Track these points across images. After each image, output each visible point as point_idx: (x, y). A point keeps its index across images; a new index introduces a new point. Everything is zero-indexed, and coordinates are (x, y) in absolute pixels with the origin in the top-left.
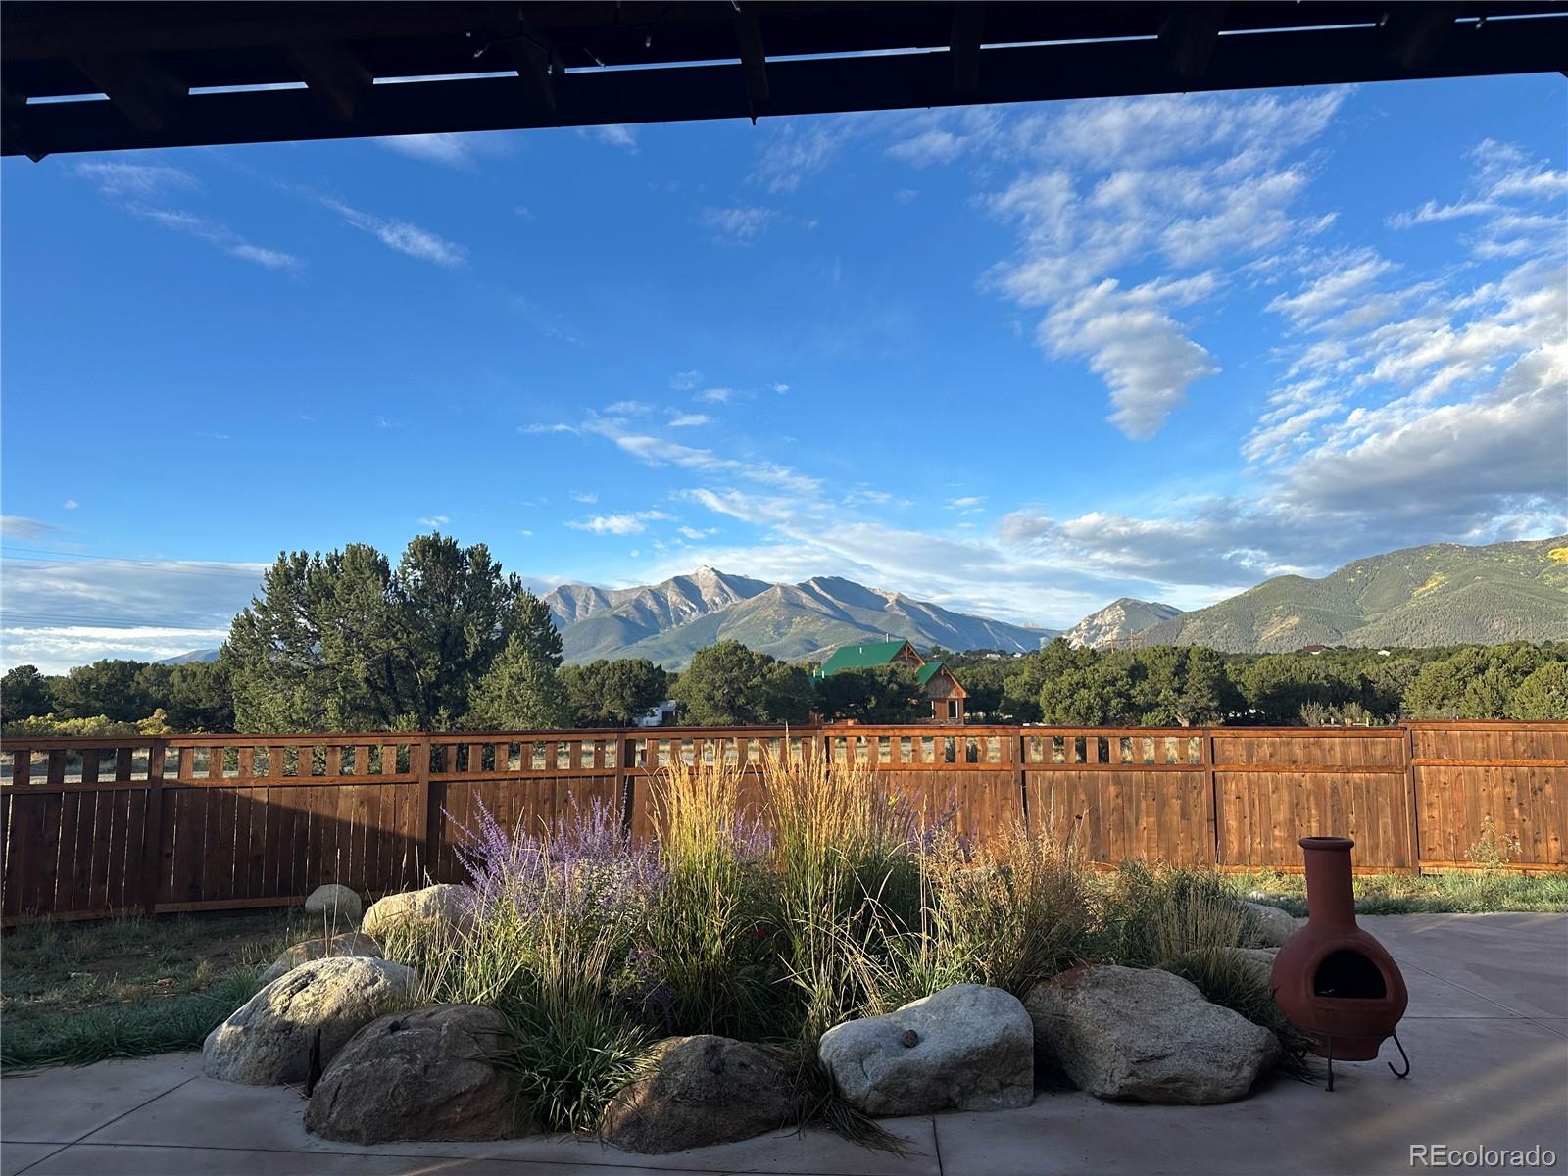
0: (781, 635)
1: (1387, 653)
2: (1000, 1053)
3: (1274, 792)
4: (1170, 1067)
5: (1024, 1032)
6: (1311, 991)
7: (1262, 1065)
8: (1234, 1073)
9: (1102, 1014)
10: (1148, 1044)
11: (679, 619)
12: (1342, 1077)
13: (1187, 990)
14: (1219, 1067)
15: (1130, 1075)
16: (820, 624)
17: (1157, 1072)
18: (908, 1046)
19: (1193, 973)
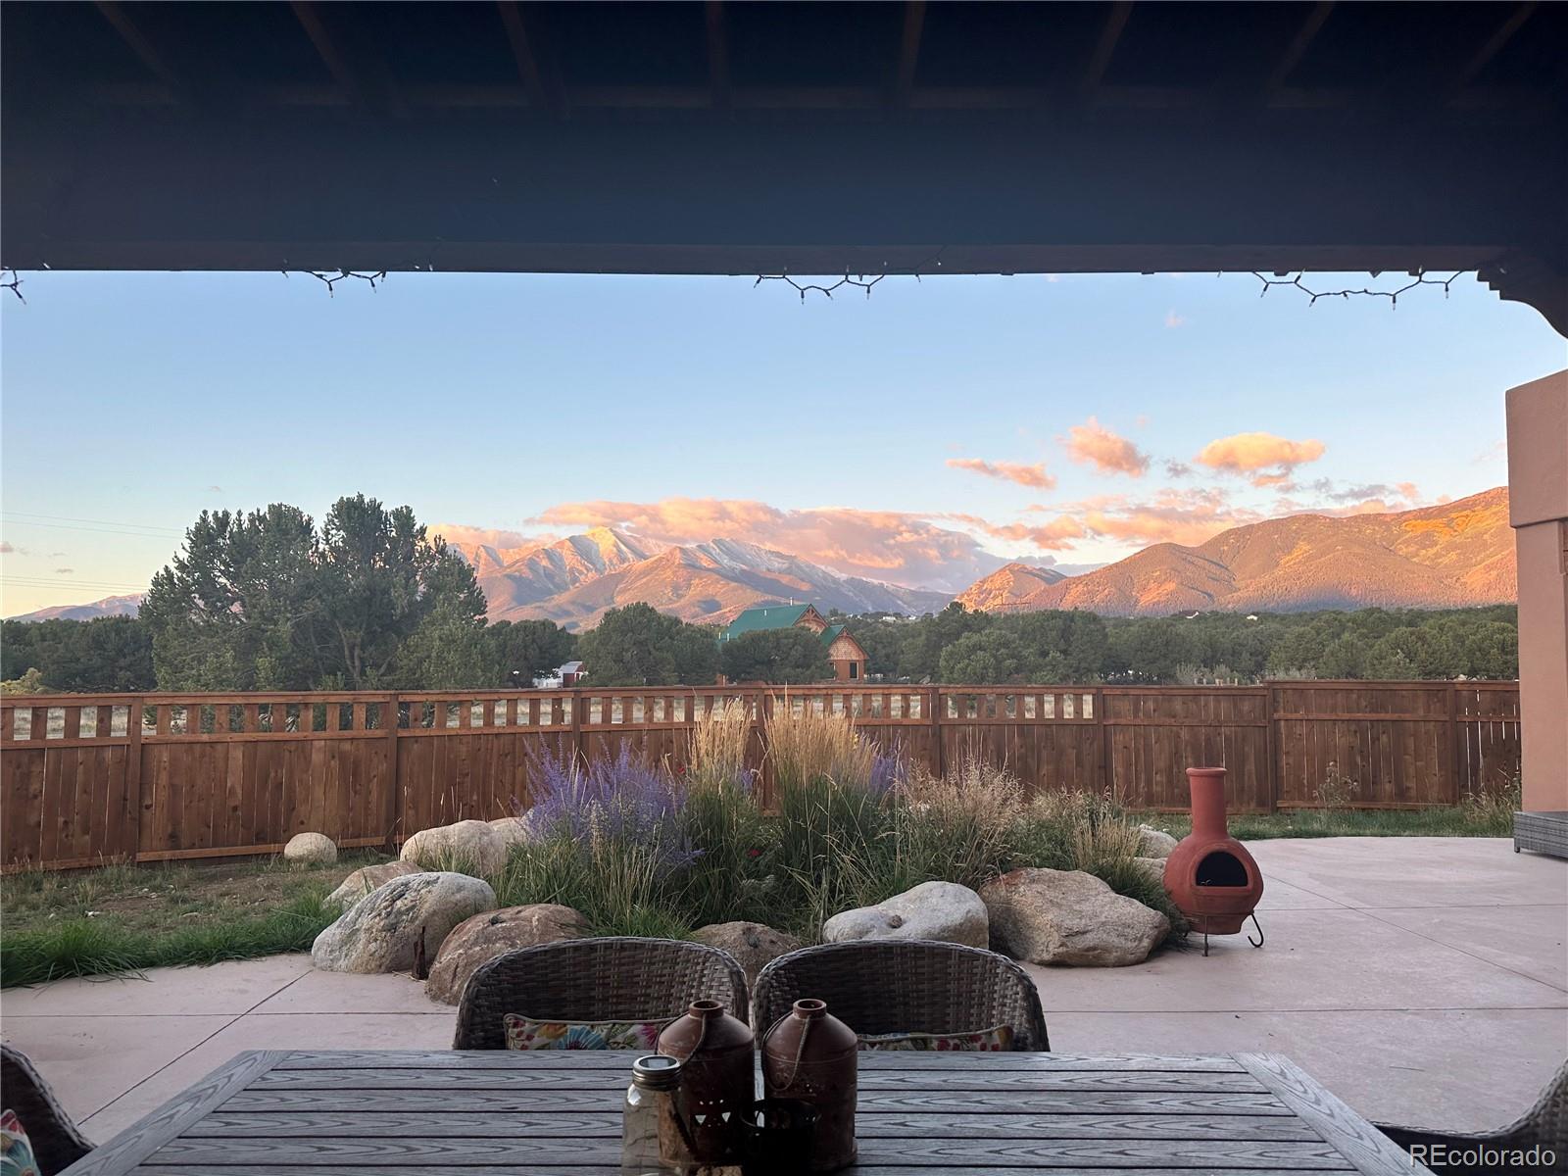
0: (680, 597)
1: (1255, 618)
2: (964, 931)
3: (1156, 743)
4: (1090, 940)
5: (982, 915)
6: (1194, 882)
7: (1157, 937)
8: (1136, 943)
9: (1039, 902)
10: (1076, 924)
11: (575, 580)
12: (1214, 947)
13: (1101, 886)
14: (1126, 939)
15: (1061, 946)
16: (719, 586)
17: (1081, 943)
18: (894, 927)
19: (1102, 874)
